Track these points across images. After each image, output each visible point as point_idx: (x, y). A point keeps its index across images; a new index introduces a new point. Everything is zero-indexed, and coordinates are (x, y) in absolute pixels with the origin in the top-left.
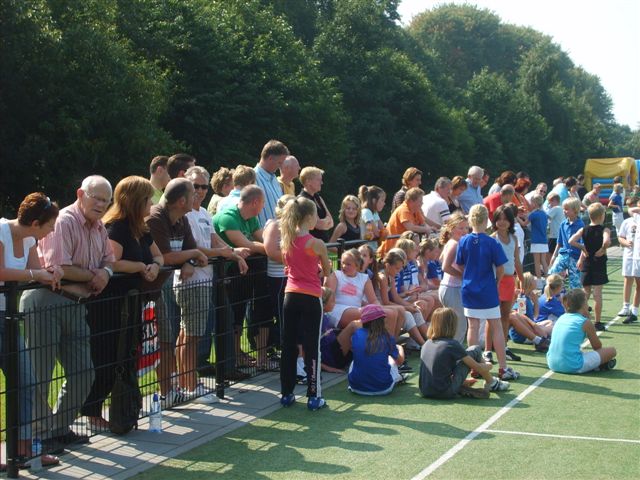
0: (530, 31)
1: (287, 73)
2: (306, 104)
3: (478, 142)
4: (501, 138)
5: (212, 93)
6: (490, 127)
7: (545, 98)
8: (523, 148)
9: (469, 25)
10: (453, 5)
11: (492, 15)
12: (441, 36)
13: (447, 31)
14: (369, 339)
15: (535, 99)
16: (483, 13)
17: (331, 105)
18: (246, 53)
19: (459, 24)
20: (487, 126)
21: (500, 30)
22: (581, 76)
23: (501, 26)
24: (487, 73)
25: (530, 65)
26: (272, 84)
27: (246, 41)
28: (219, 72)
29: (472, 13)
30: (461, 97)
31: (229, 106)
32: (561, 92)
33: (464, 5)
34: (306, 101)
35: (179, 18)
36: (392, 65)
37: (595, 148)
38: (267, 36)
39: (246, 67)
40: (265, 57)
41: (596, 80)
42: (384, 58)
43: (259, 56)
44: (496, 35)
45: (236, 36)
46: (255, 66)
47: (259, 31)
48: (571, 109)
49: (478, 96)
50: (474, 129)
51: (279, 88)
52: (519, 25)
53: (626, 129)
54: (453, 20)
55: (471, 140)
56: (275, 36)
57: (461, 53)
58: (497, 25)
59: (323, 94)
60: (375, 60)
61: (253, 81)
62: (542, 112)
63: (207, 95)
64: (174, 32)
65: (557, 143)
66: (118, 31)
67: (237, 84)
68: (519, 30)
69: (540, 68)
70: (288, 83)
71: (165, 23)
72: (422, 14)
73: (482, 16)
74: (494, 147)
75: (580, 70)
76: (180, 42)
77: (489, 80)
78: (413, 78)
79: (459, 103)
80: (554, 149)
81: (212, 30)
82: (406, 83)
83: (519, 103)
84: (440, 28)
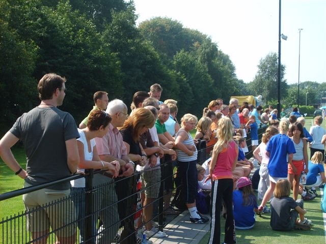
0: (197, 32)
1: (94, 50)
2: (104, 66)
3: (181, 87)
4: (191, 85)
5: (57, 60)
6: (187, 79)
7: (210, 65)
8: (201, 90)
9: (168, 28)
10: (160, 18)
11: (179, 23)
12: (154, 34)
13: (157, 31)
14: (244, 197)
15: (206, 65)
16: (175, 22)
17: (116, 67)
18: (73, 39)
19: (162, 27)
20: (185, 79)
21: (183, 31)
22: (221, 55)
23: (183, 29)
24: (184, 52)
25: (202, 49)
26: (87, 55)
27: (72, 33)
28: (60, 48)
29: (169, 22)
30: (171, 64)
31: (66, 67)
32: (218, 62)
33: (165, 18)
34: (104, 65)
35: (39, 19)
36: (141, 47)
37: (233, 91)
38: (83, 30)
39: (73, 47)
40: (83, 41)
41: (227, 57)
42: (138, 43)
43: (79, 41)
44: (181, 33)
45: (68, 30)
46: (78, 46)
47: (79, 28)
48: (223, 71)
49: (179, 64)
50: (179, 80)
51: (90, 57)
52: (191, 29)
53: (242, 82)
54: (160, 26)
55: (178, 86)
56: (87, 30)
57: (164, 42)
58: (181, 28)
59: (112, 61)
60: (133, 44)
61: (78, 54)
62: (209, 72)
63: (54, 60)
64: (38, 27)
65: (217, 88)
66: (9, 26)
67: (70, 55)
68: (191, 31)
69: (207, 50)
70: (95, 55)
71: (31, 22)
72: (144, 22)
73: (174, 24)
74: (188, 89)
75: (220, 52)
76: (41, 32)
77: (184, 56)
78: (151, 54)
79: (171, 67)
80: (215, 91)
81: (56, 26)
82: (148, 56)
83: (199, 67)
84: (153, 29)
